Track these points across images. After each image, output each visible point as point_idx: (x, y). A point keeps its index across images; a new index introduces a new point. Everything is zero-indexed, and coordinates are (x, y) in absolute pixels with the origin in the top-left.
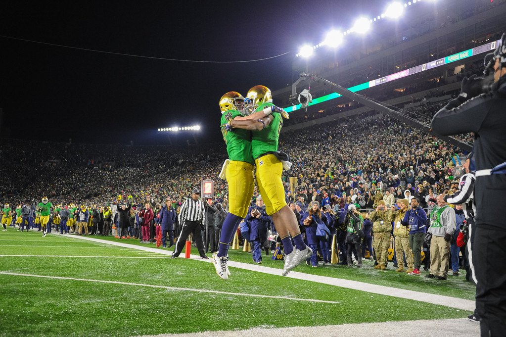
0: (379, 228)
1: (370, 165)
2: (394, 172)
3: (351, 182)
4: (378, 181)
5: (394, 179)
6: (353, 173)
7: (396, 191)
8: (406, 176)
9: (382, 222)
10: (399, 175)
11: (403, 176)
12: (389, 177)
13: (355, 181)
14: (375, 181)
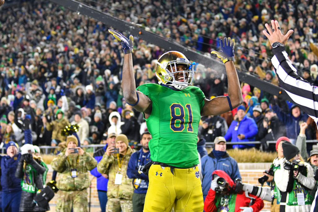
0: (70, 184)
1: (41, 67)
2: (83, 79)
3: (11, 97)
4: (59, 96)
5: (85, 93)
6: (11, 79)
7: (92, 116)
8: (105, 88)
9: (74, 173)
10: (95, 86)
11: (101, 89)
12: (78, 89)
13: (19, 95)
14: (54, 96)
